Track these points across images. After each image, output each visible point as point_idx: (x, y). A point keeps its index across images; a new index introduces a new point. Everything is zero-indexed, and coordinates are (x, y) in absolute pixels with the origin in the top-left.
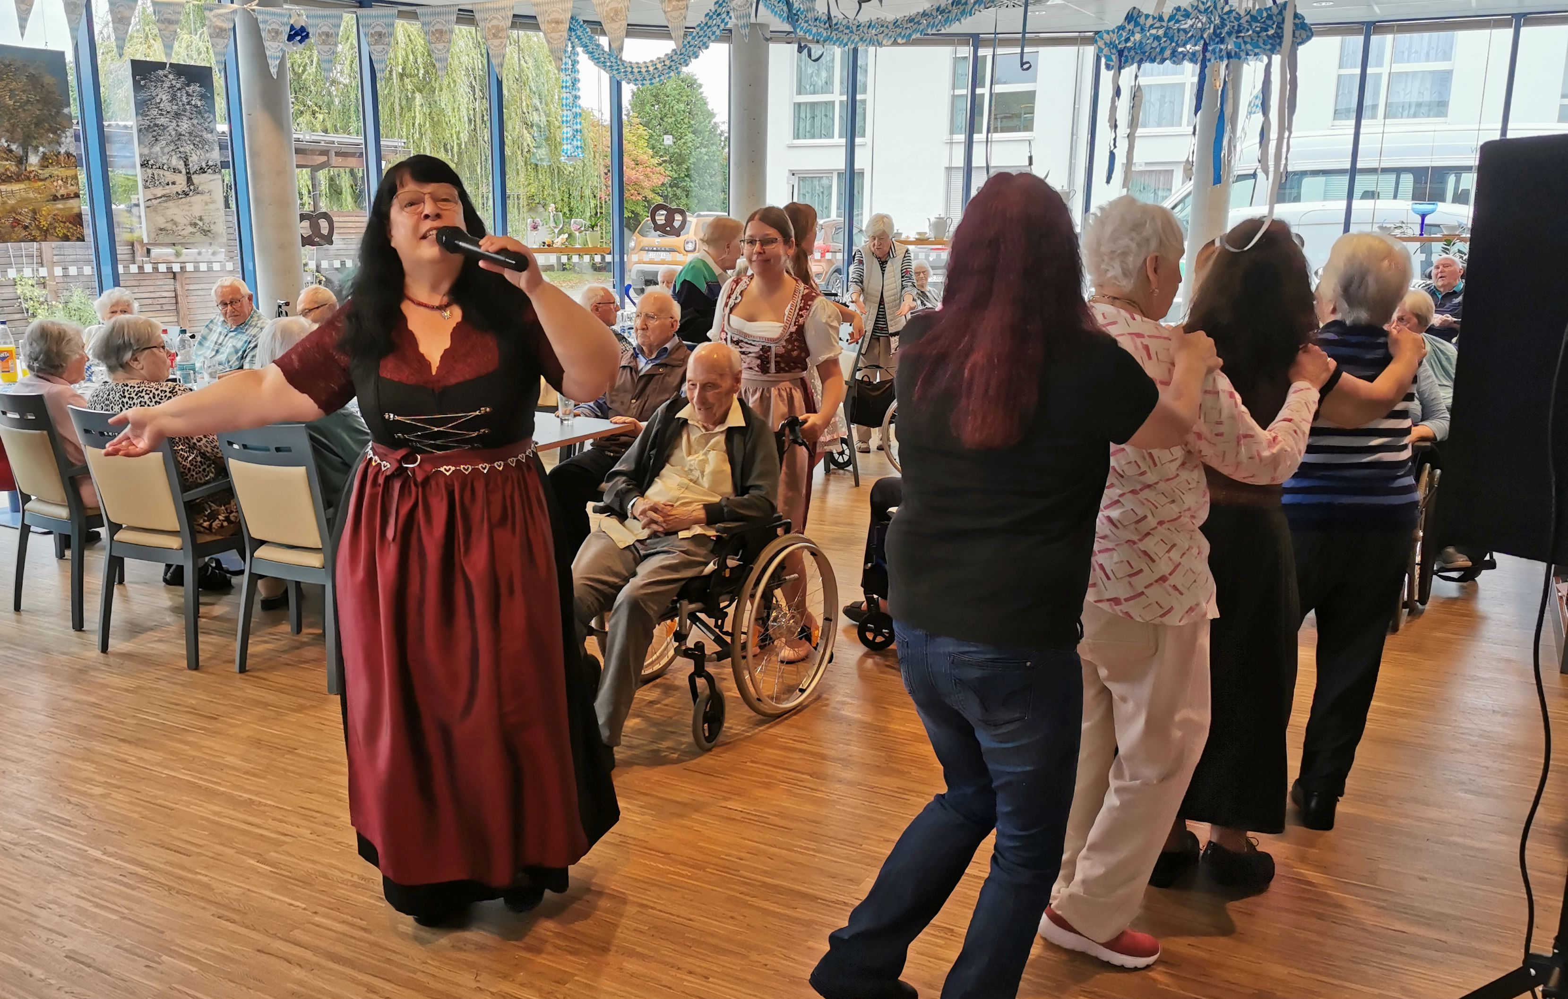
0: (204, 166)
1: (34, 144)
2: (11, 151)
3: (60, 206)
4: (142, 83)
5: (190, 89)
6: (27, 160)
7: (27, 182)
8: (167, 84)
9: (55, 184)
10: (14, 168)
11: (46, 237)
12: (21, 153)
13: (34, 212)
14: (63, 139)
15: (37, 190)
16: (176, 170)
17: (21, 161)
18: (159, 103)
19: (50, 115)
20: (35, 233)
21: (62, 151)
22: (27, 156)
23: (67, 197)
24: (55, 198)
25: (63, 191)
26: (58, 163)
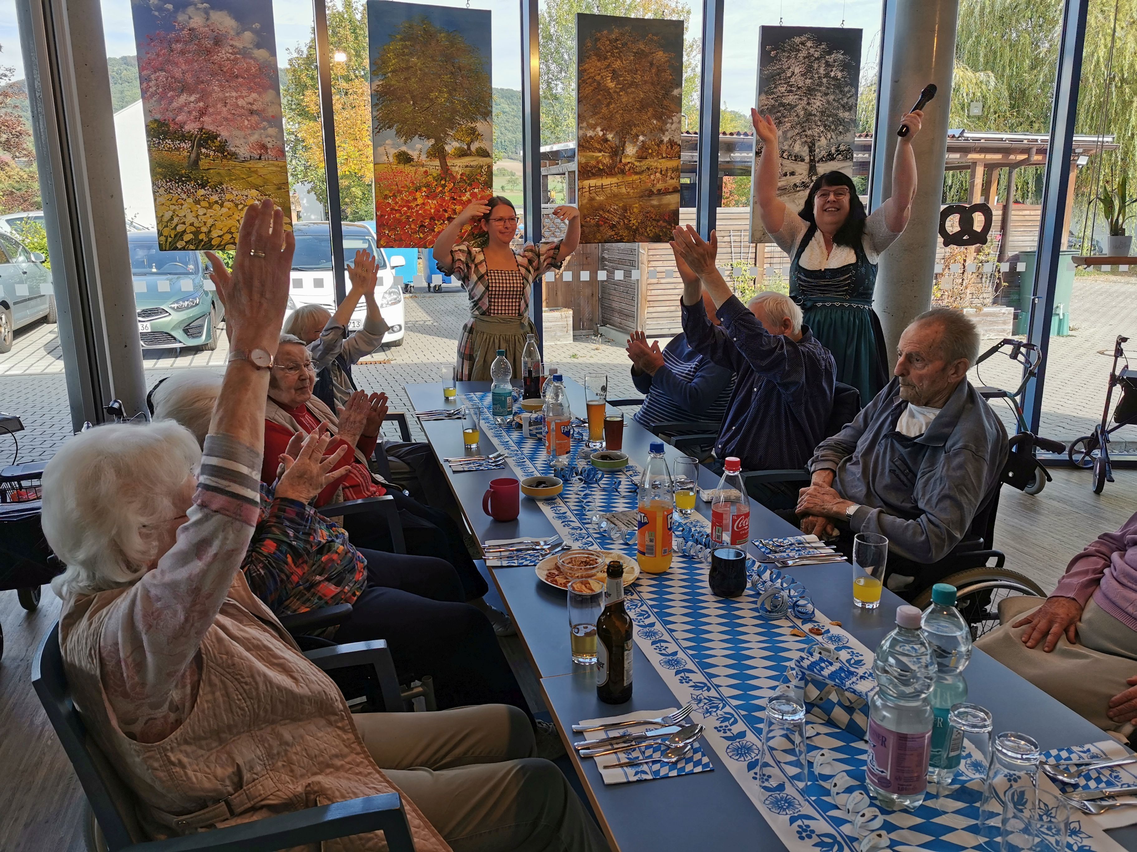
0: (833, 151)
1: (634, 131)
2: (606, 140)
3: (655, 203)
4: (773, 53)
5: (830, 58)
6: (623, 150)
7: (620, 176)
8: (801, 55)
9: (652, 177)
10: (607, 161)
11: (634, 237)
12: (617, 143)
13: (625, 209)
14: (669, 125)
15: (629, 185)
16: (798, 158)
17: (617, 152)
18: (790, 78)
19: (657, 98)
20: (624, 233)
21: (666, 139)
22: (624, 146)
24: (651, 194)
25: (660, 186)
26: (659, 154)
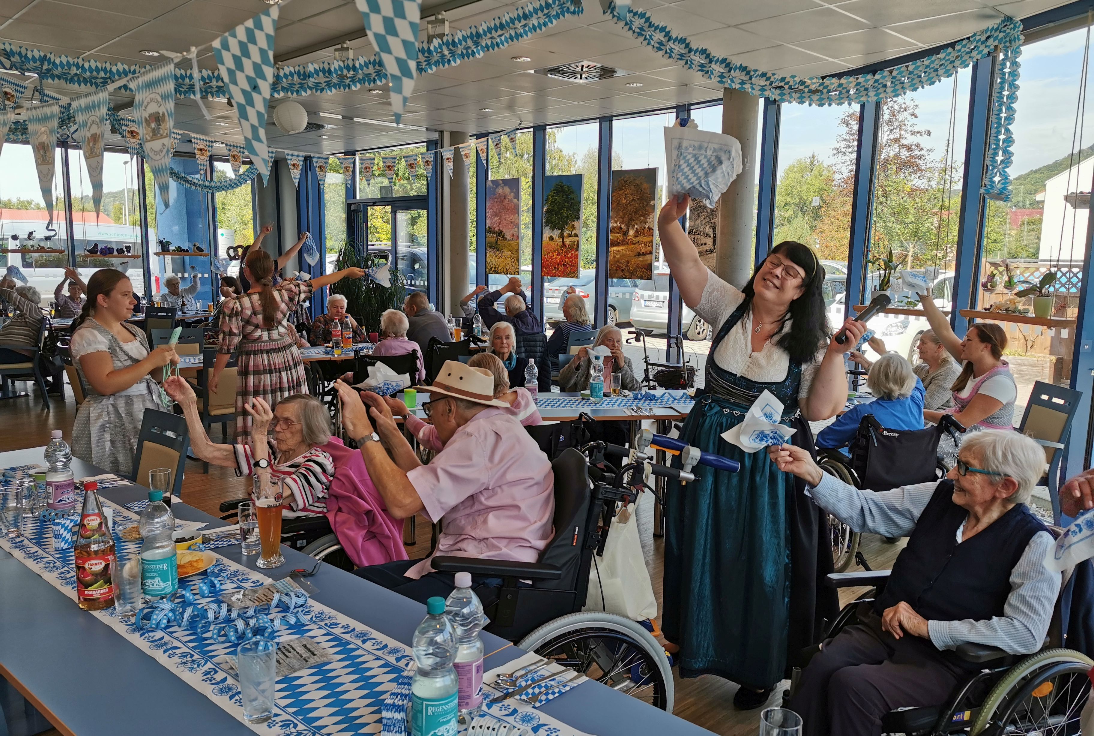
1: (633, 223)
2: (621, 228)
3: (641, 259)
6: (628, 233)
7: (626, 245)
9: (640, 246)
10: (621, 238)
11: (632, 276)
12: (626, 229)
13: (628, 262)
14: (647, 219)
15: (631, 250)
16: (707, 236)
17: (626, 233)
19: (644, 206)
20: (627, 274)
21: (647, 227)
22: (628, 231)
23: (644, 254)
24: (639, 254)
25: (643, 250)
26: (644, 234)
